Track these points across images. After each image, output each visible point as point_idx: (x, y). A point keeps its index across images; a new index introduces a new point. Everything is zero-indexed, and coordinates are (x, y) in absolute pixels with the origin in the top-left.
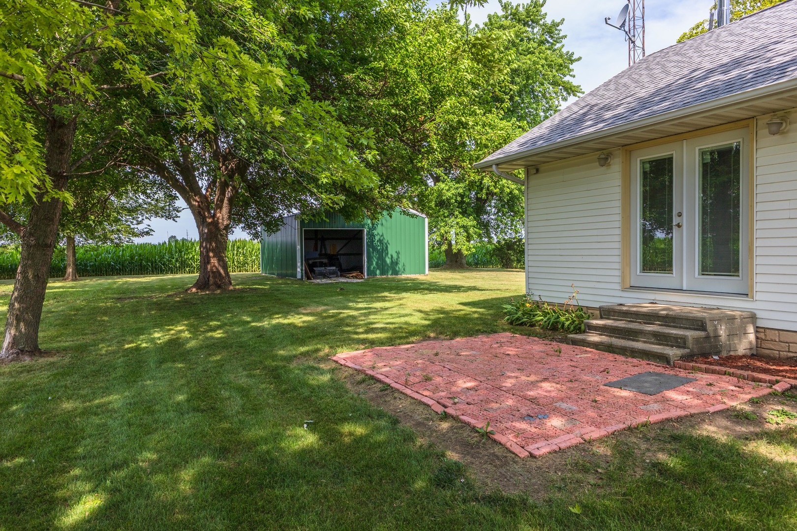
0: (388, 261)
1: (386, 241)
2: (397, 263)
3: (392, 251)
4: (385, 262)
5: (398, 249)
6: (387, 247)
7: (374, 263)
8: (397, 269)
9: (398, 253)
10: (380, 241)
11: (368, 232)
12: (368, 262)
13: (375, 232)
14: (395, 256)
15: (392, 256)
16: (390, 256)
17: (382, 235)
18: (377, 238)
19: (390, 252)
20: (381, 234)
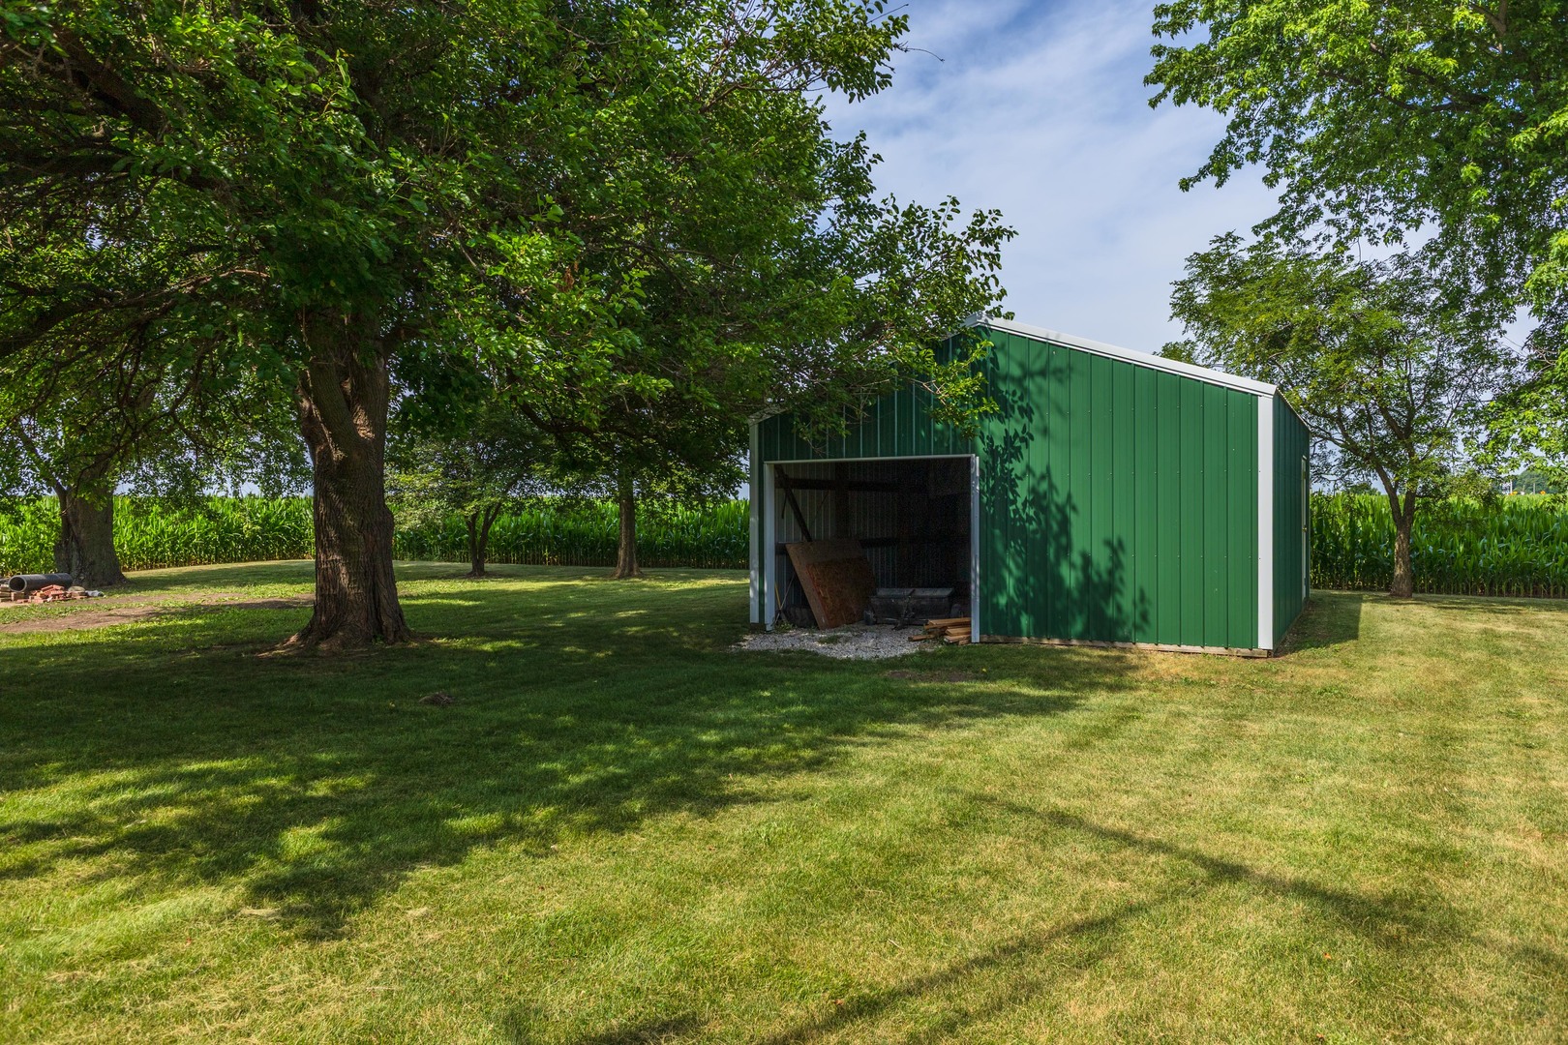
0: (1070, 577)
1: (1060, 498)
2: (1109, 589)
3: (1087, 537)
4: (1059, 580)
5: (1122, 531)
6: (1065, 524)
7: (1010, 582)
8: (1111, 611)
9: (1115, 548)
10: (1038, 500)
11: (988, 470)
12: (984, 577)
13: (1017, 467)
14: (1101, 558)
15: (1087, 560)
16: (1076, 558)
17: (1046, 476)
18: (1023, 490)
19: (1079, 541)
20: (1039, 470)
